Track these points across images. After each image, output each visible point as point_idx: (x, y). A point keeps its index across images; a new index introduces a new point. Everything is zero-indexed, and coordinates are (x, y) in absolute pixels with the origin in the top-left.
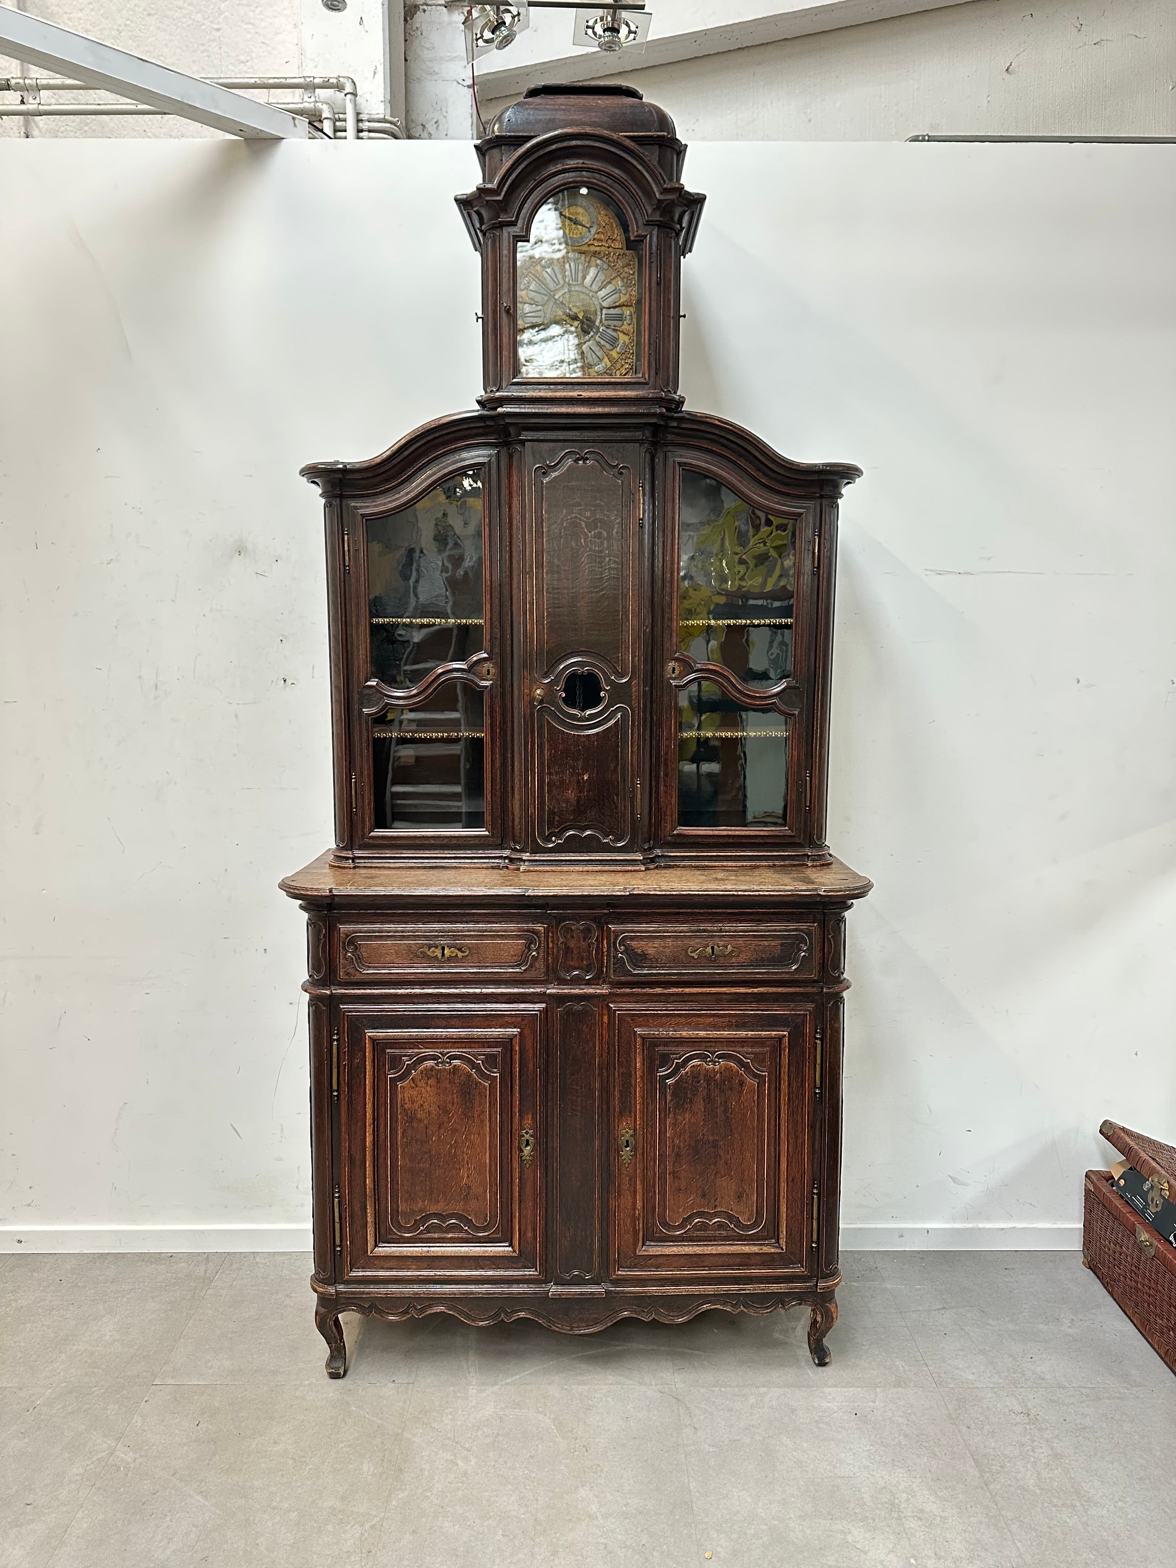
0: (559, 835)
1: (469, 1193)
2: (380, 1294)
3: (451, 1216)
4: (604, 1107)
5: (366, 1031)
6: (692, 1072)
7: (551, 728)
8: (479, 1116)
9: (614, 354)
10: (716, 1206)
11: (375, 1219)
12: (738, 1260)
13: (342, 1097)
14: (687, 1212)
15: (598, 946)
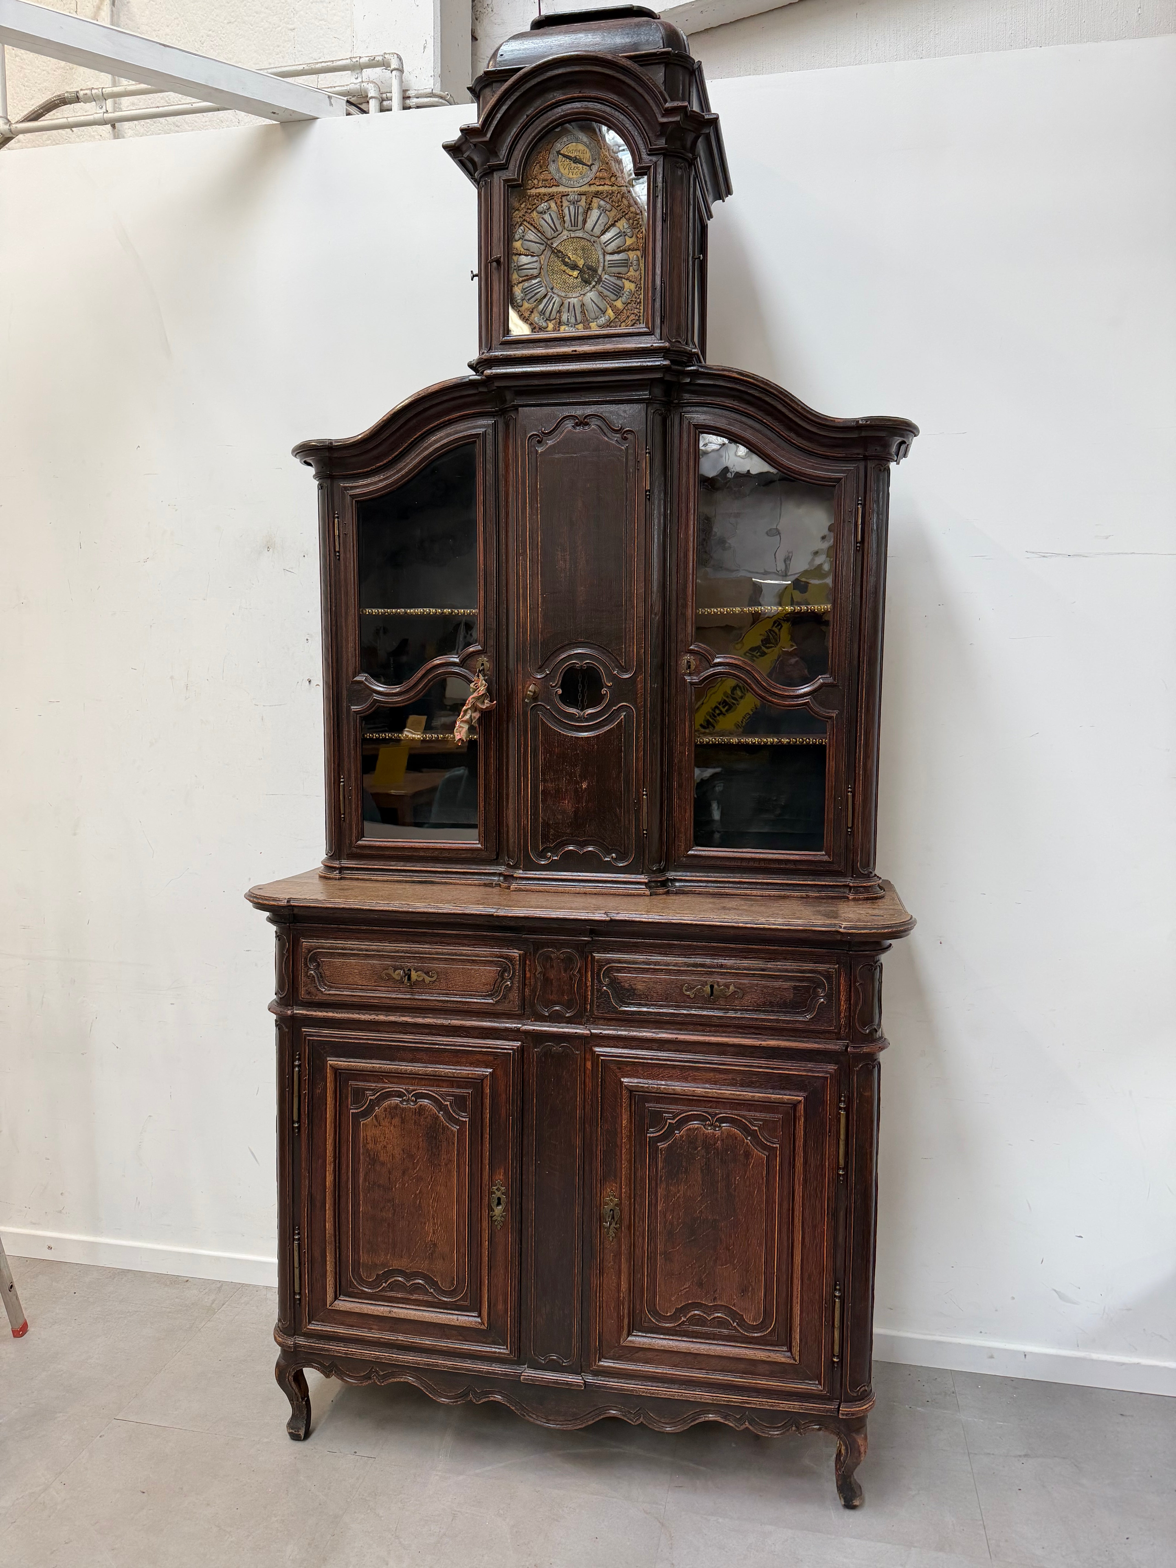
0: (554, 851)
1: (434, 1251)
2: (339, 1353)
3: (417, 1275)
4: (587, 1168)
5: (328, 1059)
6: (688, 1136)
7: (547, 730)
8: (446, 1165)
9: (619, 304)
10: (715, 1299)
11: (336, 1269)
12: (742, 1366)
13: (303, 1129)
14: (681, 1301)
15: (580, 980)
